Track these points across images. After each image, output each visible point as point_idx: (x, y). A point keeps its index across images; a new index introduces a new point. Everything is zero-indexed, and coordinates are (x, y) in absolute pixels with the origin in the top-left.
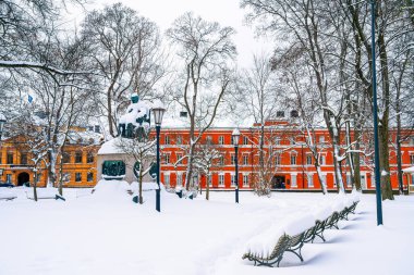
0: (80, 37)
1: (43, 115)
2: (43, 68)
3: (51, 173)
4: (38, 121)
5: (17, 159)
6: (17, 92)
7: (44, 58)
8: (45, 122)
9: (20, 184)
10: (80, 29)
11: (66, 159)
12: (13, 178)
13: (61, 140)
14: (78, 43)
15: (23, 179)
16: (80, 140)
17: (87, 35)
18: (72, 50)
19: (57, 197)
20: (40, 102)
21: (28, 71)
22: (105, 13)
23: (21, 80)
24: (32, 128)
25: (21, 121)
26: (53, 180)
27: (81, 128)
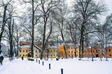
0: (105, 22)
1: (99, 41)
2: (98, 31)
3: (103, 55)
4: (98, 43)
5: (95, 51)
6: (93, 37)
7: (98, 29)
8: (100, 43)
9: (97, 57)
10: (105, 21)
11: (107, 51)
12: (95, 56)
13: (105, 46)
14: (105, 24)
15: (97, 56)
16: (109, 46)
17: (107, 22)
18: (104, 26)
19: (106, 60)
20: (98, 39)
21: (95, 33)
22: (111, 15)
23: (94, 35)
25: (95, 43)
26: (104, 56)
27: (109, 43)
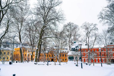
0: (62, 30)
1: (56, 46)
2: (56, 37)
3: (58, 59)
4: (55, 48)
5: (51, 56)
6: (51, 42)
7: (56, 35)
8: (56, 48)
9: (52, 61)
10: (63, 28)
11: (61, 56)
12: (51, 60)
13: (59, 52)
14: (62, 31)
15: (52, 60)
16: (63, 52)
17: (64, 29)
18: (61, 33)
19: (59, 64)
20: (55, 44)
21: (53, 38)
22: (67, 24)
23: (52, 40)
24: (54, 49)
25: (52, 48)
26: (58, 60)
27: (63, 49)
